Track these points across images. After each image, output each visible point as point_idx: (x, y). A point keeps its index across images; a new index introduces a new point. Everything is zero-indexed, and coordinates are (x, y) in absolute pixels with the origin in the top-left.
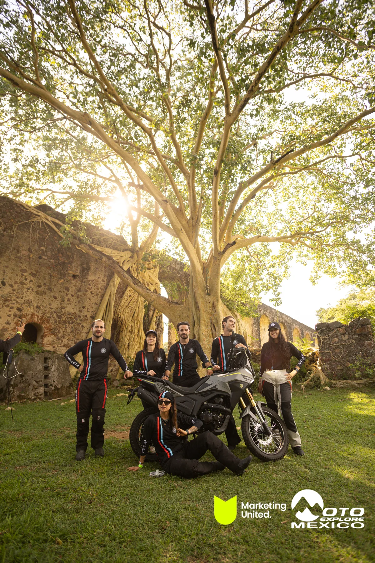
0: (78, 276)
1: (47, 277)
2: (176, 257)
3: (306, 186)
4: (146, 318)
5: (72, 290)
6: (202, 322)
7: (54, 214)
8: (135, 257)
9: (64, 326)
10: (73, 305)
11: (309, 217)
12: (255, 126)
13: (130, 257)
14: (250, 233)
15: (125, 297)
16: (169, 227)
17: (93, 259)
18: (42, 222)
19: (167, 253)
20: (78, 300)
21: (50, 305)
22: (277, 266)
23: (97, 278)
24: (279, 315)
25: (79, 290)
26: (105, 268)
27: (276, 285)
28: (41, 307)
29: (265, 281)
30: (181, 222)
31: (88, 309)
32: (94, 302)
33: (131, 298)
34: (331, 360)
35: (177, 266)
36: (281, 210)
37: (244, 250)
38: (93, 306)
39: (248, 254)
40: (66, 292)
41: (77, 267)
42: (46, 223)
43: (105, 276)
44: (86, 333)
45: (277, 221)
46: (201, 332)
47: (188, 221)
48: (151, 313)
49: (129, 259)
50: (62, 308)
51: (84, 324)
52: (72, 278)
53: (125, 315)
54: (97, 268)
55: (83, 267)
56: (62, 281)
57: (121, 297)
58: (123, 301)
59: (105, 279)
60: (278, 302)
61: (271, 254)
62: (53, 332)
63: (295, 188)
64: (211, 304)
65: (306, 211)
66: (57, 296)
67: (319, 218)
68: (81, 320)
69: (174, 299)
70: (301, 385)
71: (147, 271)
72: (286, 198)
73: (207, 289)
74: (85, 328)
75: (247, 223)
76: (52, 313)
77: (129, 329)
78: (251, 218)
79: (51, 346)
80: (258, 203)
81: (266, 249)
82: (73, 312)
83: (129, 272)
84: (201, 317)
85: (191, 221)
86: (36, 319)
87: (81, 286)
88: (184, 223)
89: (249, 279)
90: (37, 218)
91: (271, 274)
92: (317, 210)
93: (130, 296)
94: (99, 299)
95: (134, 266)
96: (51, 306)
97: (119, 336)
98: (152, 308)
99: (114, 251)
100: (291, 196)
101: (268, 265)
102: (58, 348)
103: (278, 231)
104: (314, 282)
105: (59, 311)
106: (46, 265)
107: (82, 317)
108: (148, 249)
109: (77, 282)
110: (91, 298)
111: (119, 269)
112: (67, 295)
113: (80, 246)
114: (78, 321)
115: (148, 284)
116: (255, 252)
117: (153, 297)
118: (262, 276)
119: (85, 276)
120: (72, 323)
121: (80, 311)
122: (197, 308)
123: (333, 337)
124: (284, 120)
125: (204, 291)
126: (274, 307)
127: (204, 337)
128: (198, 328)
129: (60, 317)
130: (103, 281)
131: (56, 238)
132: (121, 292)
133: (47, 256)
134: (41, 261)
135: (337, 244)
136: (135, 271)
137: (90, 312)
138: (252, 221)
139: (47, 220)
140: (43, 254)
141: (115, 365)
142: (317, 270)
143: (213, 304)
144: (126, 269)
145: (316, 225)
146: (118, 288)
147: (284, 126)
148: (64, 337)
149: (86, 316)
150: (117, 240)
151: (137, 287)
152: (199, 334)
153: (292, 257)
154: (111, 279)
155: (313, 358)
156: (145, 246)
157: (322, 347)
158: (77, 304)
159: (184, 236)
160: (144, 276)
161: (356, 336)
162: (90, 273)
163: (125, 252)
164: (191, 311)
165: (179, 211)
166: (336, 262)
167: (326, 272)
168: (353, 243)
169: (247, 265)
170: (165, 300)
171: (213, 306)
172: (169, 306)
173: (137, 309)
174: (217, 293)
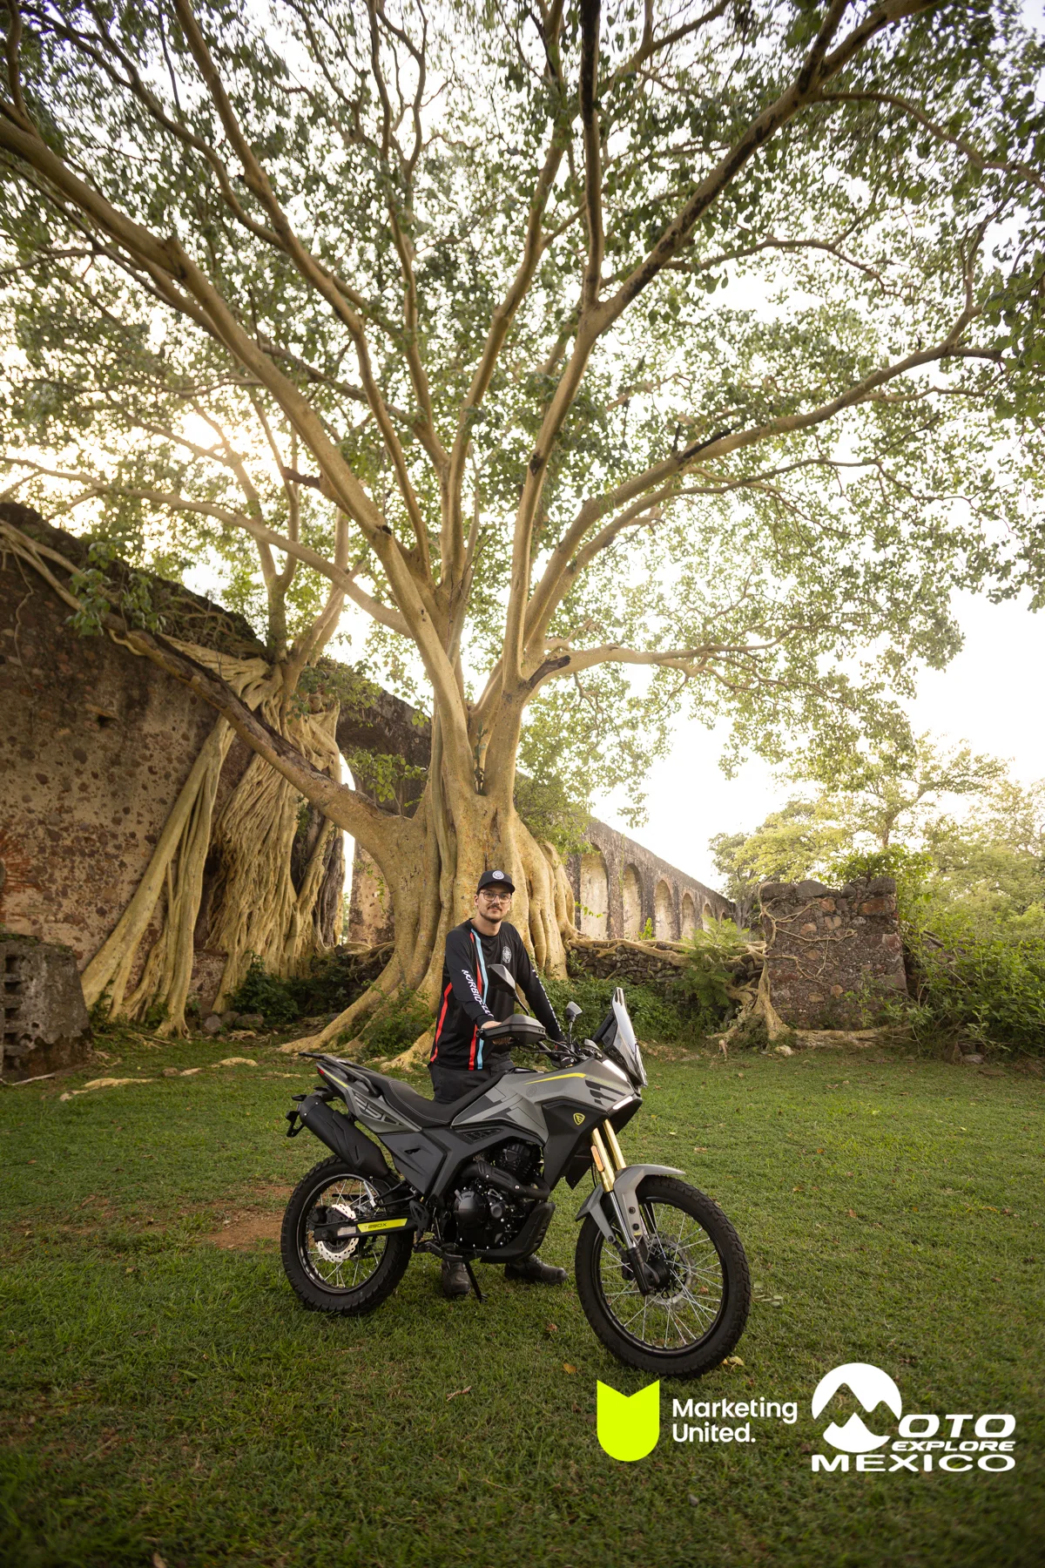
0: (113, 720)
1: (21, 720)
4: (299, 846)
5: (95, 760)
6: (463, 866)
7: (49, 535)
8: (278, 676)
9: (68, 863)
10: (97, 802)
11: (732, 608)
12: (617, 356)
13: (264, 677)
15: (245, 786)
16: (381, 604)
17: (158, 674)
18: (10, 556)
19: (369, 675)
20: (112, 788)
21: (26, 799)
22: (640, 726)
23: (167, 728)
24: (626, 846)
25: (115, 761)
26: (193, 701)
27: (637, 775)
29: (608, 763)
30: (422, 595)
31: (139, 815)
32: (157, 796)
33: (261, 789)
34: (796, 979)
35: (386, 707)
36: (660, 583)
38: (155, 806)
40: (77, 765)
41: (112, 694)
42: (21, 558)
43: (190, 723)
44: (131, 882)
45: (648, 610)
46: (458, 893)
47: (436, 592)
48: (313, 832)
49: (261, 681)
50: (61, 810)
51: (127, 859)
52: (96, 726)
53: (244, 837)
54: (169, 702)
55: (130, 697)
56: (65, 732)
57: (235, 785)
58: (240, 797)
59: (192, 733)
61: (629, 694)
62: (33, 880)
63: (701, 531)
64: (488, 820)
65: (723, 592)
66: (49, 775)
68: (118, 847)
71: (308, 717)
72: (678, 553)
73: (479, 777)
74: (130, 869)
76: (31, 825)
77: (253, 875)
79: (25, 920)
80: (610, 562)
81: (616, 679)
82: (96, 822)
83: (258, 714)
84: (461, 853)
85: (445, 592)
87: (122, 749)
88: (428, 593)
91: (624, 746)
93: (259, 783)
94: (175, 788)
95: (273, 702)
96: (31, 805)
97: (223, 892)
98: (317, 821)
99: (226, 659)
100: (691, 550)
102: (46, 927)
104: (729, 774)
105: (54, 817)
106: (19, 683)
107: (121, 839)
108: (311, 657)
109: (109, 737)
110: (150, 785)
111: (238, 710)
112: (79, 772)
113: (130, 635)
114: (110, 850)
115: (308, 753)
116: (590, 688)
117: (328, 790)
119: (134, 721)
120: (91, 855)
121: (117, 821)
122: (451, 826)
123: (803, 921)
124: (695, 352)
125: (472, 784)
127: (467, 907)
128: (449, 881)
129: (55, 837)
130: (185, 737)
131: (51, 605)
132: (234, 772)
133: (23, 656)
134: (2, 668)
135: (791, 682)
136: (276, 715)
137: (146, 825)
139: (28, 550)
140: (10, 649)
141: (210, 974)
143: (494, 819)
144: (253, 707)
146: (227, 760)
147: (693, 368)
148: (65, 894)
149: (133, 835)
150: (228, 626)
151: (286, 764)
152: (452, 899)
153: (678, 706)
154: (208, 734)
155: (746, 971)
156: (305, 650)
157: (775, 945)
158: (107, 800)
159: (427, 630)
160: (298, 730)
161: (861, 920)
162: (149, 715)
163: (251, 662)
164: (430, 835)
165: (414, 559)
166: (782, 725)
167: (759, 749)
168: (830, 681)
169: (566, 717)
170: (361, 800)
171: (494, 825)
172: (370, 818)
173: (277, 822)
174: (506, 790)
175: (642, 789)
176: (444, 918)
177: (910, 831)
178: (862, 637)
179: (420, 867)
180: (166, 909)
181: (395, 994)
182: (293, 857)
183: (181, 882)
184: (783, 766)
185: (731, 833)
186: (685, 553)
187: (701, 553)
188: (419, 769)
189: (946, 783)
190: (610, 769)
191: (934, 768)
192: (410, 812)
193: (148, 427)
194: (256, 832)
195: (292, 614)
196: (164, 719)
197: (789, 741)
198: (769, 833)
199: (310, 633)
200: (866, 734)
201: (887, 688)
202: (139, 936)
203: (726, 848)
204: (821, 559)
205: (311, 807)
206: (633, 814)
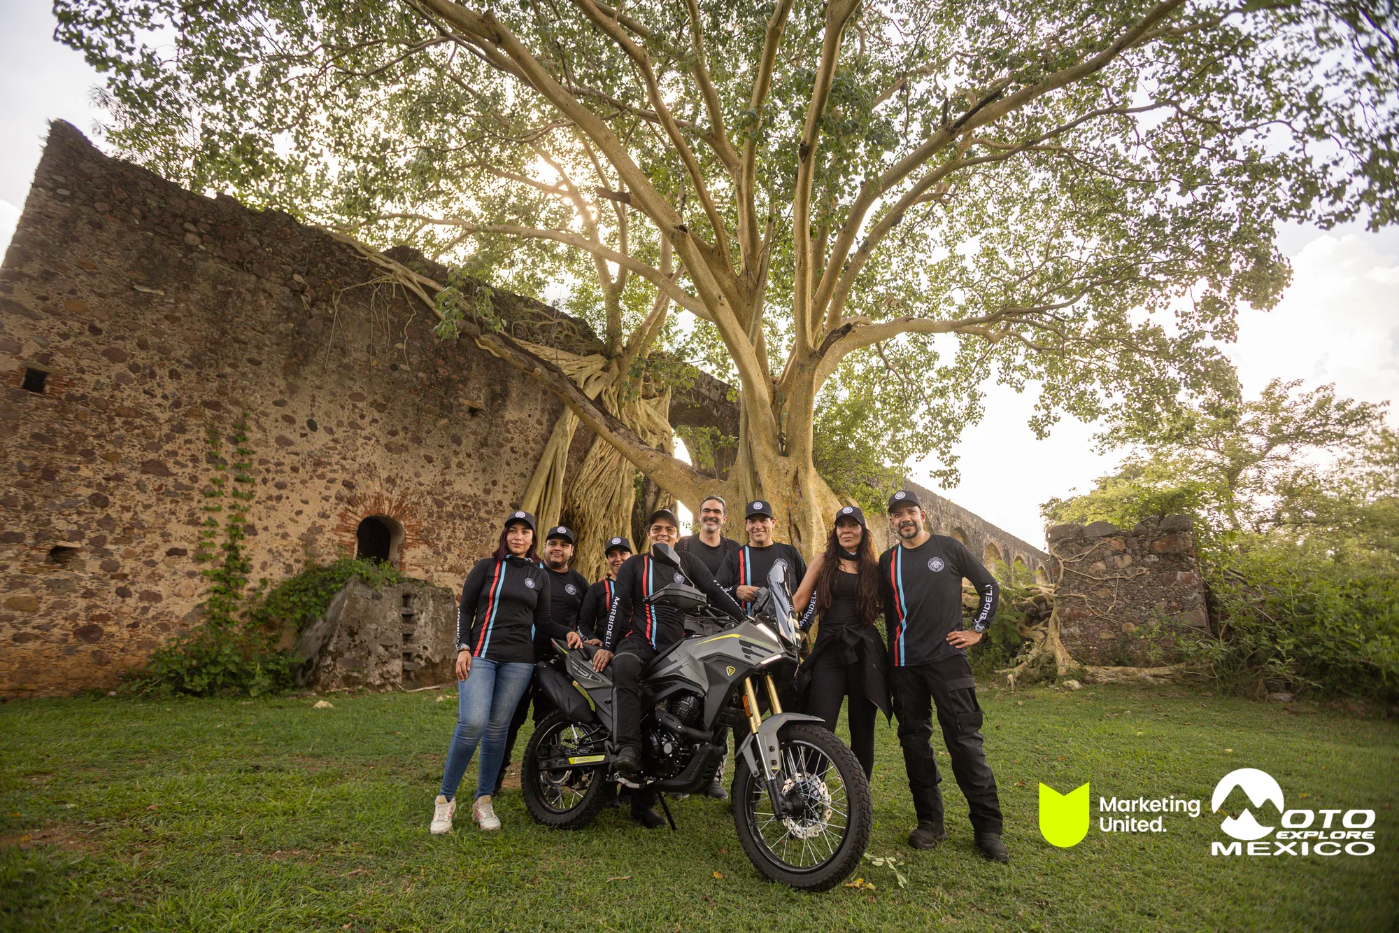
0: (481, 410)
1: (411, 413)
2: (708, 369)
3: (1027, 195)
4: (638, 511)
5: (468, 443)
7: (426, 267)
8: (615, 369)
9: (450, 524)
10: (471, 477)
11: (1034, 273)
13: (603, 369)
14: (886, 314)
15: (590, 461)
16: (692, 296)
17: (515, 372)
18: (398, 286)
19: (688, 360)
20: (482, 465)
21: (417, 475)
22: (952, 394)
23: (524, 415)
25: (484, 444)
26: (545, 393)
27: (948, 439)
28: (398, 481)
29: (920, 429)
30: (720, 284)
31: (505, 486)
32: (518, 470)
33: (604, 464)
34: (1086, 617)
35: (714, 391)
36: (963, 257)
37: (870, 355)
38: (517, 479)
39: (882, 364)
40: (454, 447)
41: (479, 390)
42: (406, 288)
43: (543, 411)
45: (954, 286)
47: (737, 281)
48: (650, 498)
49: (601, 373)
50: (444, 483)
51: (496, 522)
52: (468, 416)
53: (591, 504)
54: (525, 394)
55: (493, 392)
56: (446, 420)
57: (582, 460)
58: (586, 470)
59: (545, 418)
60: (951, 480)
61: (937, 365)
62: (424, 537)
63: (1000, 202)
64: (790, 478)
65: (1025, 258)
66: (434, 456)
67: (1057, 274)
68: (489, 513)
69: (703, 467)
70: (1007, 674)
71: (643, 401)
73: (781, 441)
75: (881, 289)
76: (422, 495)
77: (600, 535)
78: (888, 276)
79: (420, 569)
81: (924, 351)
82: (470, 492)
83: (598, 401)
85: (744, 278)
86: (386, 508)
87: (489, 433)
88: (728, 283)
89: (882, 423)
90: (387, 278)
91: (935, 413)
92: (1054, 254)
93: (602, 458)
94: (532, 464)
95: (612, 390)
96: (421, 479)
98: (653, 489)
99: (566, 355)
100: (990, 222)
101: (928, 392)
102: (436, 575)
103: (954, 309)
104: (1041, 434)
105: (439, 489)
106: (408, 385)
107: (491, 505)
108: (643, 350)
109: (479, 424)
110: (513, 463)
111: (574, 394)
112: (456, 453)
114: (483, 514)
115: (644, 432)
116: (897, 361)
117: (654, 459)
118: (915, 418)
119: (498, 410)
120: (468, 519)
121: (487, 492)
122: (757, 484)
123: (1092, 559)
125: (774, 447)
126: (940, 492)
129: (440, 504)
130: (539, 422)
131: (430, 322)
132: (581, 449)
133: (410, 364)
134: (396, 374)
135: (1102, 339)
136: (614, 401)
137: (510, 494)
138: (893, 284)
139: (410, 280)
140: (401, 358)
142: (1048, 402)
144: (592, 396)
145: (1051, 291)
146: (574, 440)
148: (449, 550)
149: (500, 503)
150: (573, 329)
151: (617, 438)
153: (987, 373)
154: (557, 418)
155: (1037, 611)
156: (638, 344)
158: (479, 474)
159: (727, 314)
160: (634, 413)
161: (1154, 558)
162: (510, 406)
163: (591, 357)
164: (741, 495)
165: (715, 255)
166: (1097, 385)
167: (1071, 408)
168: (1144, 335)
169: (877, 390)
171: (796, 482)
172: (691, 482)
173: (618, 489)
174: (804, 451)
177: (1259, 486)
178: (1177, 287)
184: (1101, 426)
186: (984, 225)
187: (999, 223)
188: (731, 438)
189: (1301, 435)
191: (1286, 421)
192: (725, 476)
193: (508, 175)
194: (600, 500)
195: (626, 316)
196: (521, 408)
199: (641, 330)
200: (1186, 384)
201: (1208, 336)
204: (1124, 214)
205: (646, 478)
206: (948, 476)
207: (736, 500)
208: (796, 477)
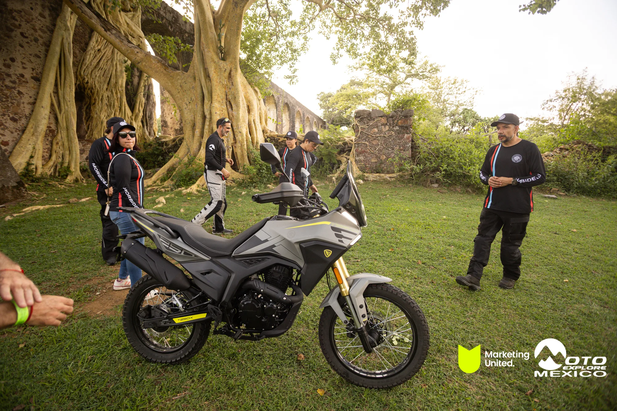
4: (129, 87)
6: (215, 97)
15: (91, 52)
24: (285, 95)
27: (294, 60)
29: (280, 53)
31: (23, 63)
33: (101, 53)
34: (367, 152)
39: (267, 14)
46: (214, 111)
48: (136, 80)
51: (22, 90)
53: (96, 81)
58: (89, 57)
61: (291, 18)
64: (226, 74)
68: (13, 82)
69: (170, 63)
70: (331, 177)
71: (122, 13)
73: (221, 51)
77: (105, 101)
84: (214, 91)
93: (100, 50)
97: (90, 110)
98: (137, 73)
104: (334, 62)
107: (14, 77)
110: (26, 45)
115: (126, 36)
117: (139, 54)
121: (7, 66)
122: (208, 76)
123: (372, 127)
125: (217, 54)
128: (209, 105)
132: (81, 42)
142: (339, 46)
146: (75, 34)
149: (22, 75)
151: (111, 37)
152: (211, 113)
153: (314, 27)
155: (344, 148)
157: (359, 138)
160: (117, 21)
161: (397, 128)
164: (197, 81)
167: (348, 51)
170: (159, 61)
171: (230, 76)
172: (164, 71)
173: (114, 72)
174: (235, 58)
175: (296, 67)
176: (207, 123)
179: (193, 98)
180: (56, 119)
181: (186, 159)
182: (126, 93)
183: (62, 104)
185: (326, 92)
188: (189, 46)
190: (281, 57)
192: (186, 69)
197: (361, 48)
198: (344, 92)
202: (43, 133)
203: (325, 98)
205: (133, 66)
206: (291, 79)
207: (194, 85)
208: (230, 74)
